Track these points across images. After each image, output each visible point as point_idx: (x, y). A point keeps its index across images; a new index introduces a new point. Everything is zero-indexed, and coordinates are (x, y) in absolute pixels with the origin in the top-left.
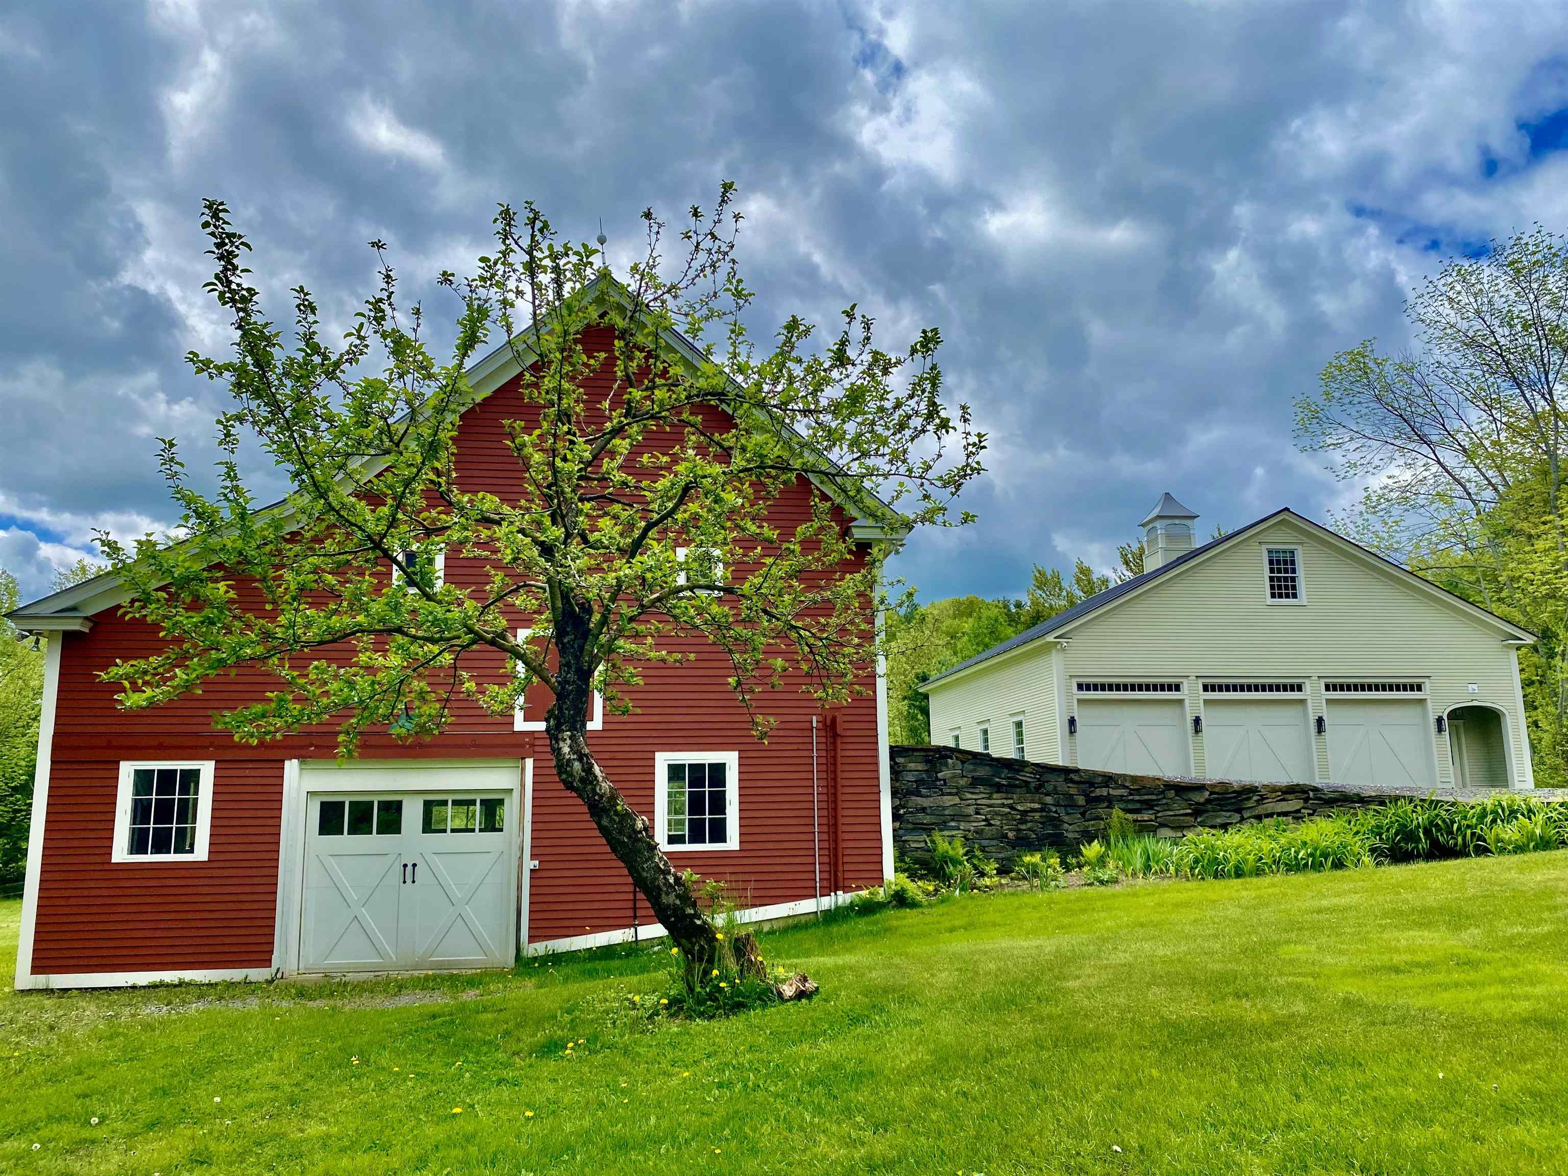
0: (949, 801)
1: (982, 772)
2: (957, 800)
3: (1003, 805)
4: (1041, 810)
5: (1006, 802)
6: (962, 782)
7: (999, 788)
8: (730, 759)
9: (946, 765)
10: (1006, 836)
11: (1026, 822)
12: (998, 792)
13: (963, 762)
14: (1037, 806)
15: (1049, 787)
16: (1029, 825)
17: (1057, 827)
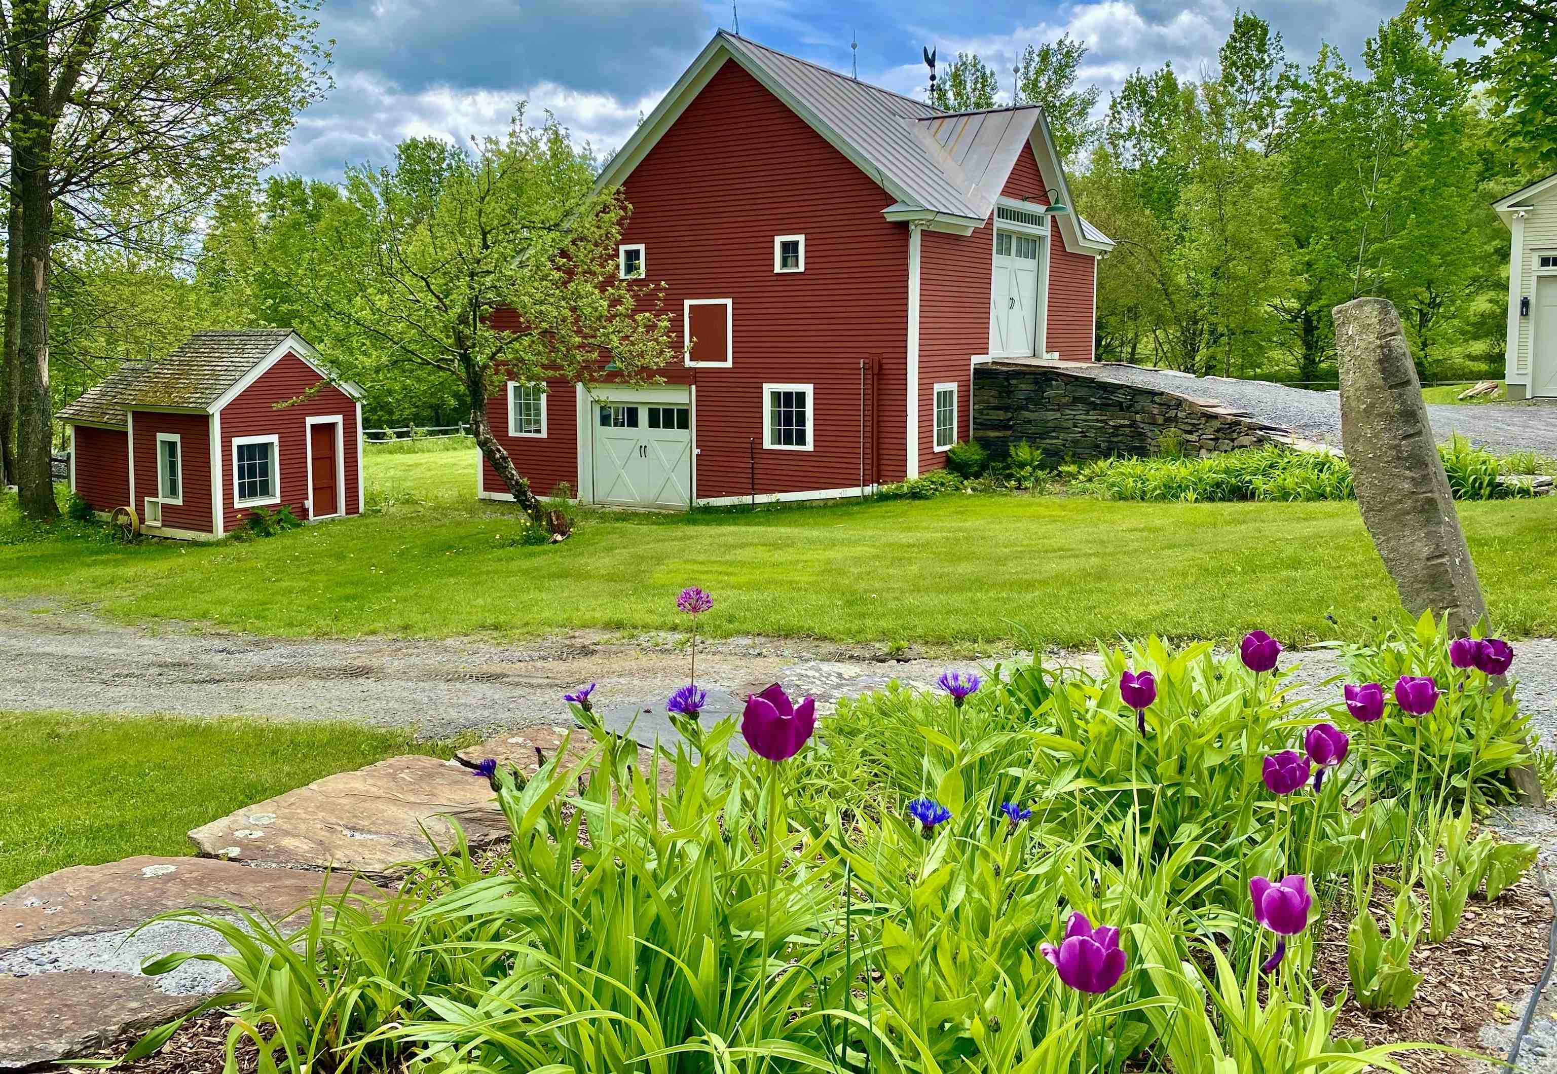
0: (1051, 415)
1: (1081, 392)
2: (1058, 415)
3: (1097, 421)
4: (1130, 426)
5: (1100, 418)
6: (1065, 400)
7: (1094, 407)
8: (808, 389)
9: (1051, 386)
10: (1098, 446)
11: (1117, 435)
12: (1094, 409)
13: (1066, 384)
14: (1127, 422)
15: (1138, 407)
16: (1120, 438)
17: (1142, 441)
